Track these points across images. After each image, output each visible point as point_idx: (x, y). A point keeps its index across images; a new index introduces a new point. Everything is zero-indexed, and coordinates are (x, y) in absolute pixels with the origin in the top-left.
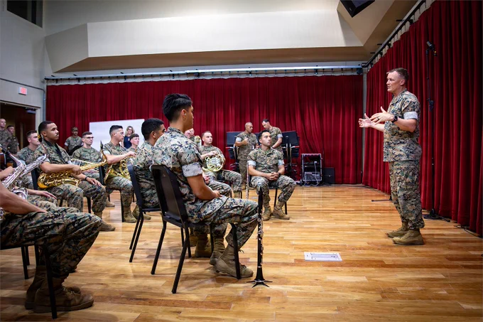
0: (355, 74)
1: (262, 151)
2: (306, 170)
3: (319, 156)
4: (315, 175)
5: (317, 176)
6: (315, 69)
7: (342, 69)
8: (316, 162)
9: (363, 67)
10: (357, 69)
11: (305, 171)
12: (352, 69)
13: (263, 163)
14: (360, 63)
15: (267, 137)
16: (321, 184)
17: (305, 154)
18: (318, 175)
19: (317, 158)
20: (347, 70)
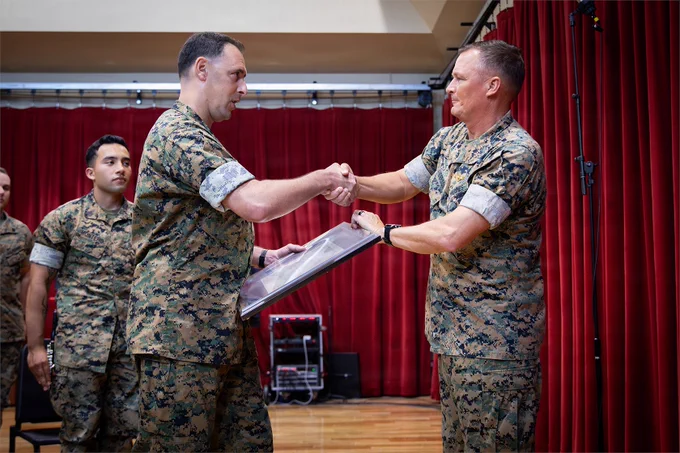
0: (415, 105)
1: (97, 209)
2: (281, 359)
3: (316, 322)
4: (306, 374)
5: (310, 377)
6: (309, 92)
7: (380, 92)
8: (307, 338)
9: (433, 87)
10: (420, 92)
11: (276, 363)
12: (405, 92)
13: (96, 252)
14: (426, 77)
15: (112, 160)
16: (321, 399)
17: (277, 317)
18: (314, 375)
19: (311, 327)
20: (393, 95)
